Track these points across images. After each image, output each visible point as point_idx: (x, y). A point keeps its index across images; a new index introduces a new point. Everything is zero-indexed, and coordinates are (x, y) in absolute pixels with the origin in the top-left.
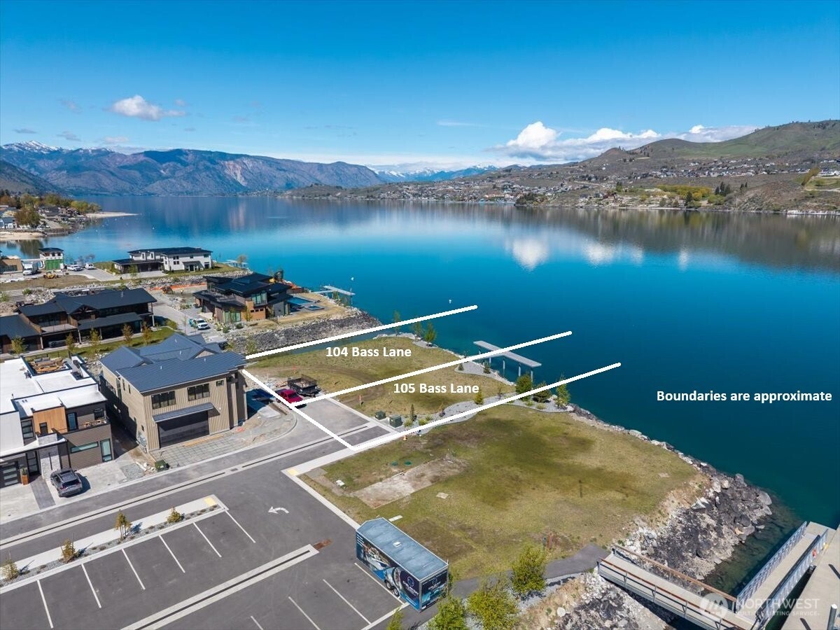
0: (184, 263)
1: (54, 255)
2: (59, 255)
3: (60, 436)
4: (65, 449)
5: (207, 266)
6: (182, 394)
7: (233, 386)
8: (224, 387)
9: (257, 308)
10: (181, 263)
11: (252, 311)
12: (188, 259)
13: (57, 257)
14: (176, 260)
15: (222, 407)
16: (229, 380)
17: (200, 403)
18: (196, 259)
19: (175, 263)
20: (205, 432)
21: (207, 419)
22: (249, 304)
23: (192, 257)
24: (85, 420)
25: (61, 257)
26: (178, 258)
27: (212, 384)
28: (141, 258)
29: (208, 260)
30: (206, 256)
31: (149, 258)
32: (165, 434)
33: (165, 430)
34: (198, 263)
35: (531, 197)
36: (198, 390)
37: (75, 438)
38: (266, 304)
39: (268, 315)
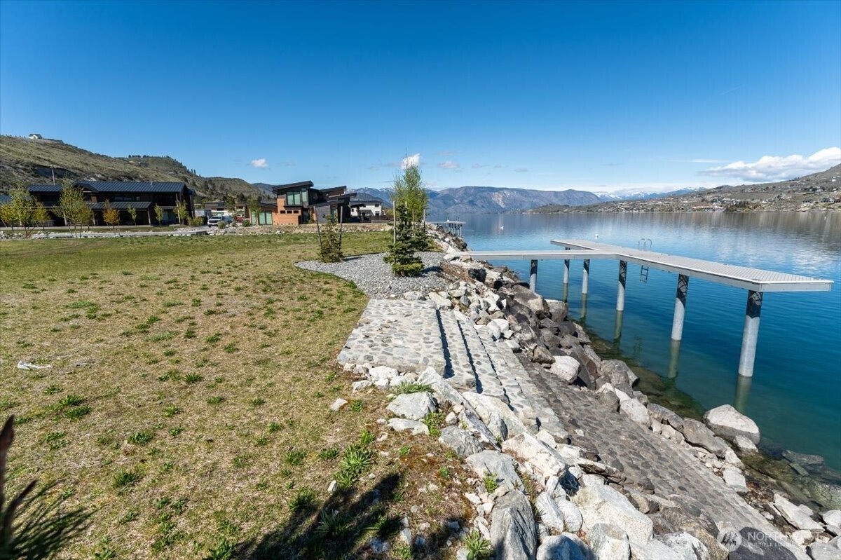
9: (289, 208)
11: (282, 212)
18: (368, 207)
22: (281, 202)
29: (379, 209)
30: (377, 206)
35: (743, 205)
38: (306, 205)
39: (303, 220)
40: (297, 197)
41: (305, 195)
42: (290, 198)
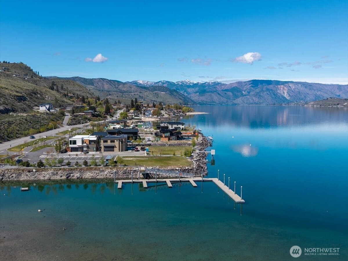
0: (174, 127)
1: (140, 123)
2: (142, 123)
3: (87, 144)
4: (88, 147)
5: (183, 129)
6: (109, 141)
7: (121, 142)
8: (118, 142)
9: (166, 137)
10: (173, 127)
11: (164, 138)
12: (176, 126)
13: (141, 124)
14: (172, 126)
15: (117, 146)
16: (119, 141)
17: (113, 144)
18: (179, 126)
19: (171, 127)
20: (113, 151)
21: (114, 148)
22: (163, 135)
23: (177, 125)
24: (92, 143)
25: (143, 124)
26: (173, 125)
27: (115, 141)
28: (163, 125)
29: (183, 127)
30: (183, 125)
31: (165, 125)
32: (105, 149)
33: (106, 148)
34: (180, 127)
36: (112, 141)
37: (90, 146)
38: (169, 136)
39: (169, 140)
40: (167, 134)
41: (169, 134)
42: (166, 134)
